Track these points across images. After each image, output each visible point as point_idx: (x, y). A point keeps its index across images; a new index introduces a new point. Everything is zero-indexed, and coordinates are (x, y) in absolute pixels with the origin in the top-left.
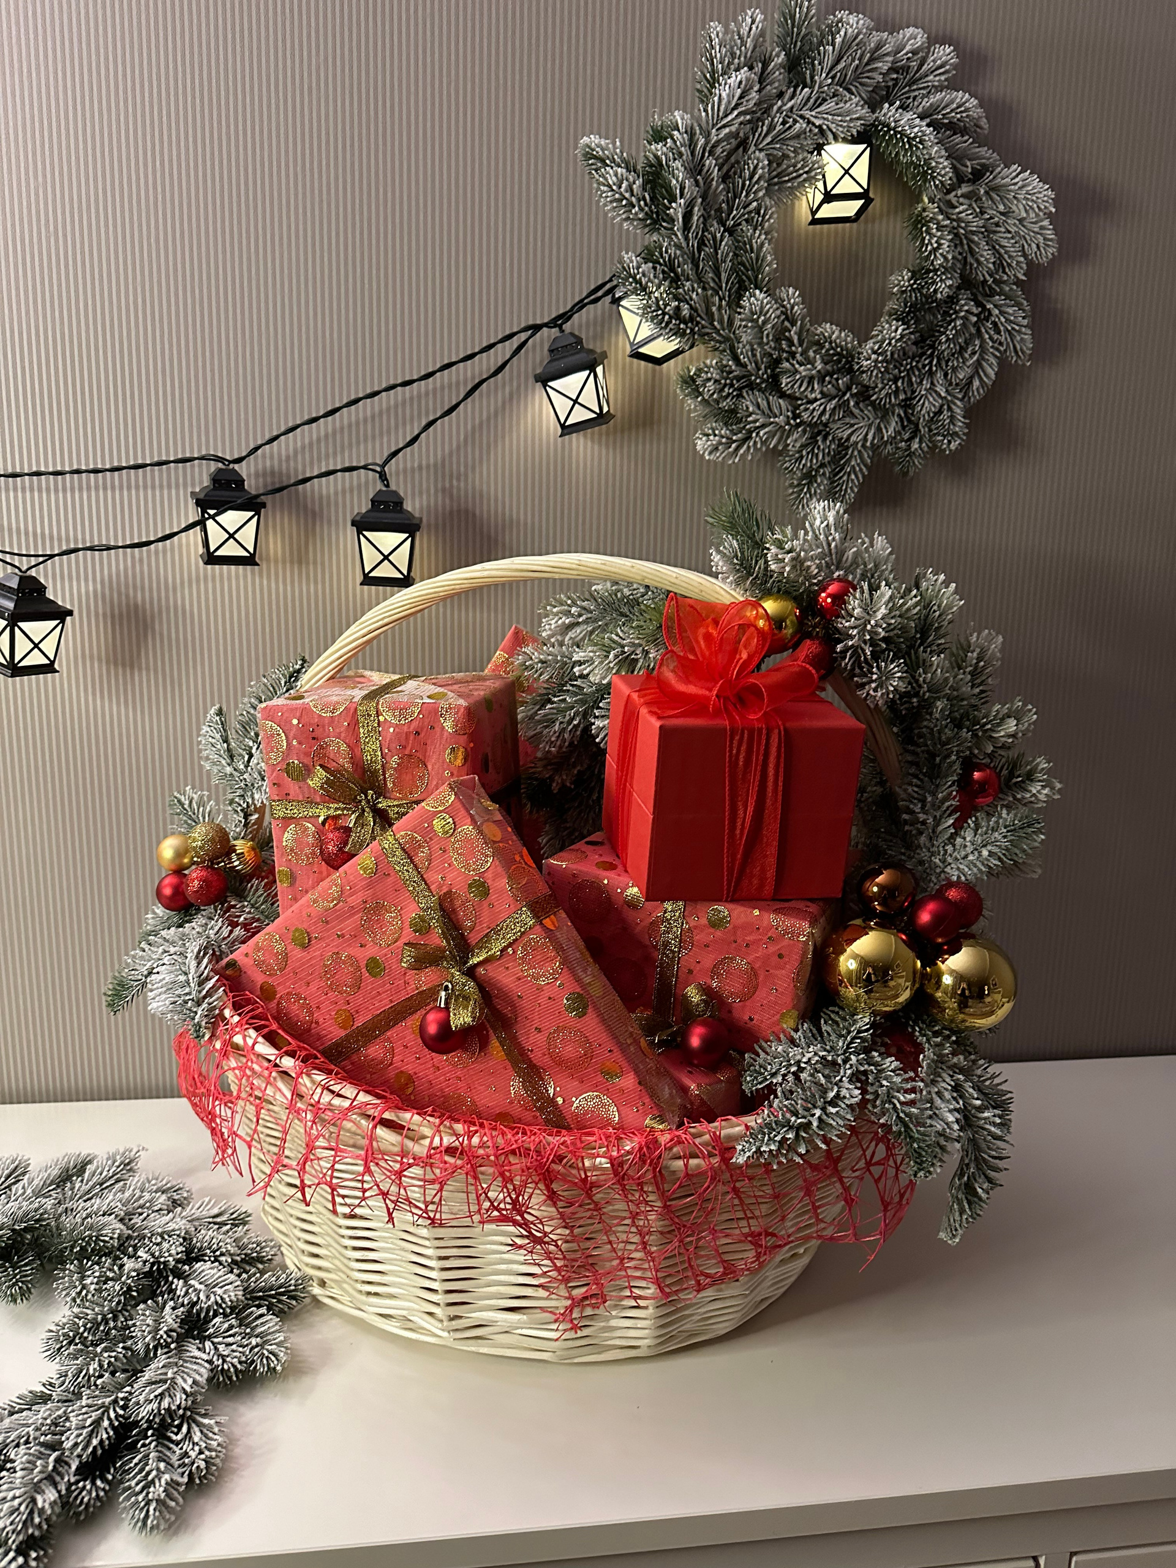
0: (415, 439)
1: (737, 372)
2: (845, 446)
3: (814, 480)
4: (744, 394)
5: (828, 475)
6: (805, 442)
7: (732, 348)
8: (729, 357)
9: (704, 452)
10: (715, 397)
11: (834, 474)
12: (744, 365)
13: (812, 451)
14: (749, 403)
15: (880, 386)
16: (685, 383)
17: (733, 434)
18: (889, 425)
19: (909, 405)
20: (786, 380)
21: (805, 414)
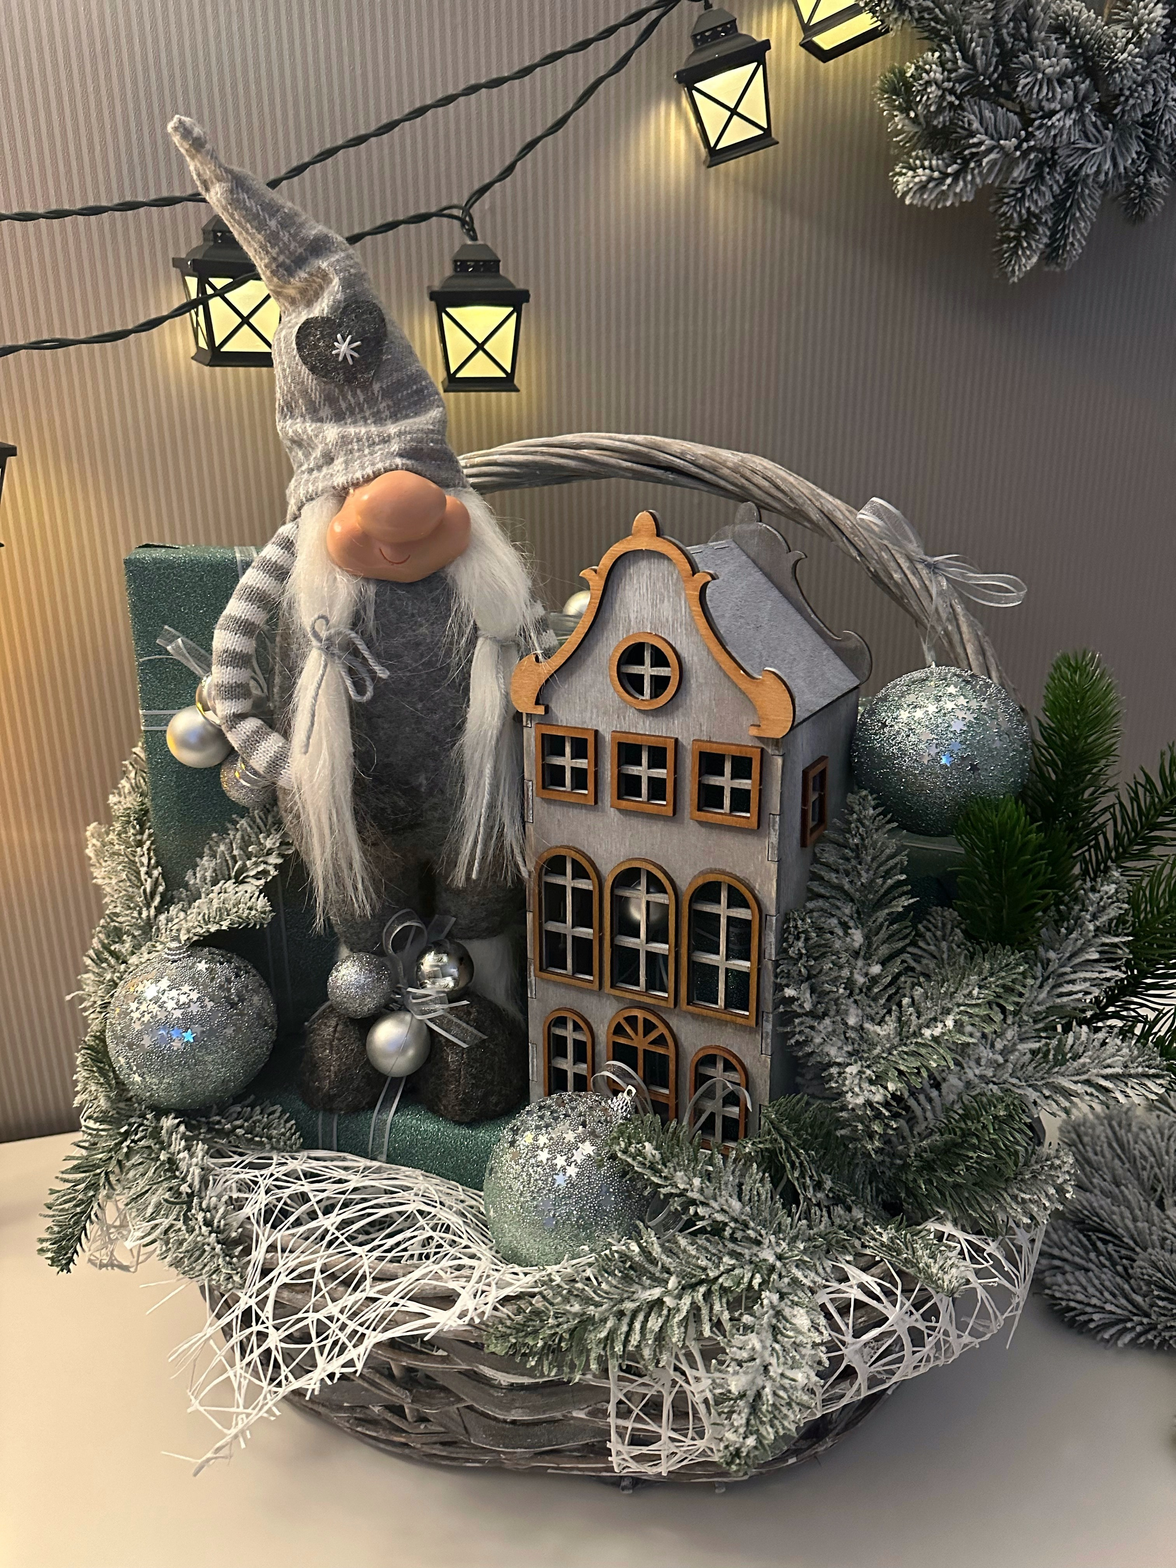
0: (510, 170)
1: (962, 71)
2: (1073, 179)
3: (1036, 231)
4: (966, 105)
5: (1050, 223)
6: (1029, 175)
7: (959, 34)
8: (956, 46)
9: (905, 194)
10: (933, 109)
11: (1056, 223)
12: (970, 59)
13: (1037, 188)
14: (972, 117)
15: (1127, 93)
16: (895, 91)
17: (948, 166)
18: (1128, 150)
19: (1149, 123)
20: (1023, 82)
21: (1039, 134)
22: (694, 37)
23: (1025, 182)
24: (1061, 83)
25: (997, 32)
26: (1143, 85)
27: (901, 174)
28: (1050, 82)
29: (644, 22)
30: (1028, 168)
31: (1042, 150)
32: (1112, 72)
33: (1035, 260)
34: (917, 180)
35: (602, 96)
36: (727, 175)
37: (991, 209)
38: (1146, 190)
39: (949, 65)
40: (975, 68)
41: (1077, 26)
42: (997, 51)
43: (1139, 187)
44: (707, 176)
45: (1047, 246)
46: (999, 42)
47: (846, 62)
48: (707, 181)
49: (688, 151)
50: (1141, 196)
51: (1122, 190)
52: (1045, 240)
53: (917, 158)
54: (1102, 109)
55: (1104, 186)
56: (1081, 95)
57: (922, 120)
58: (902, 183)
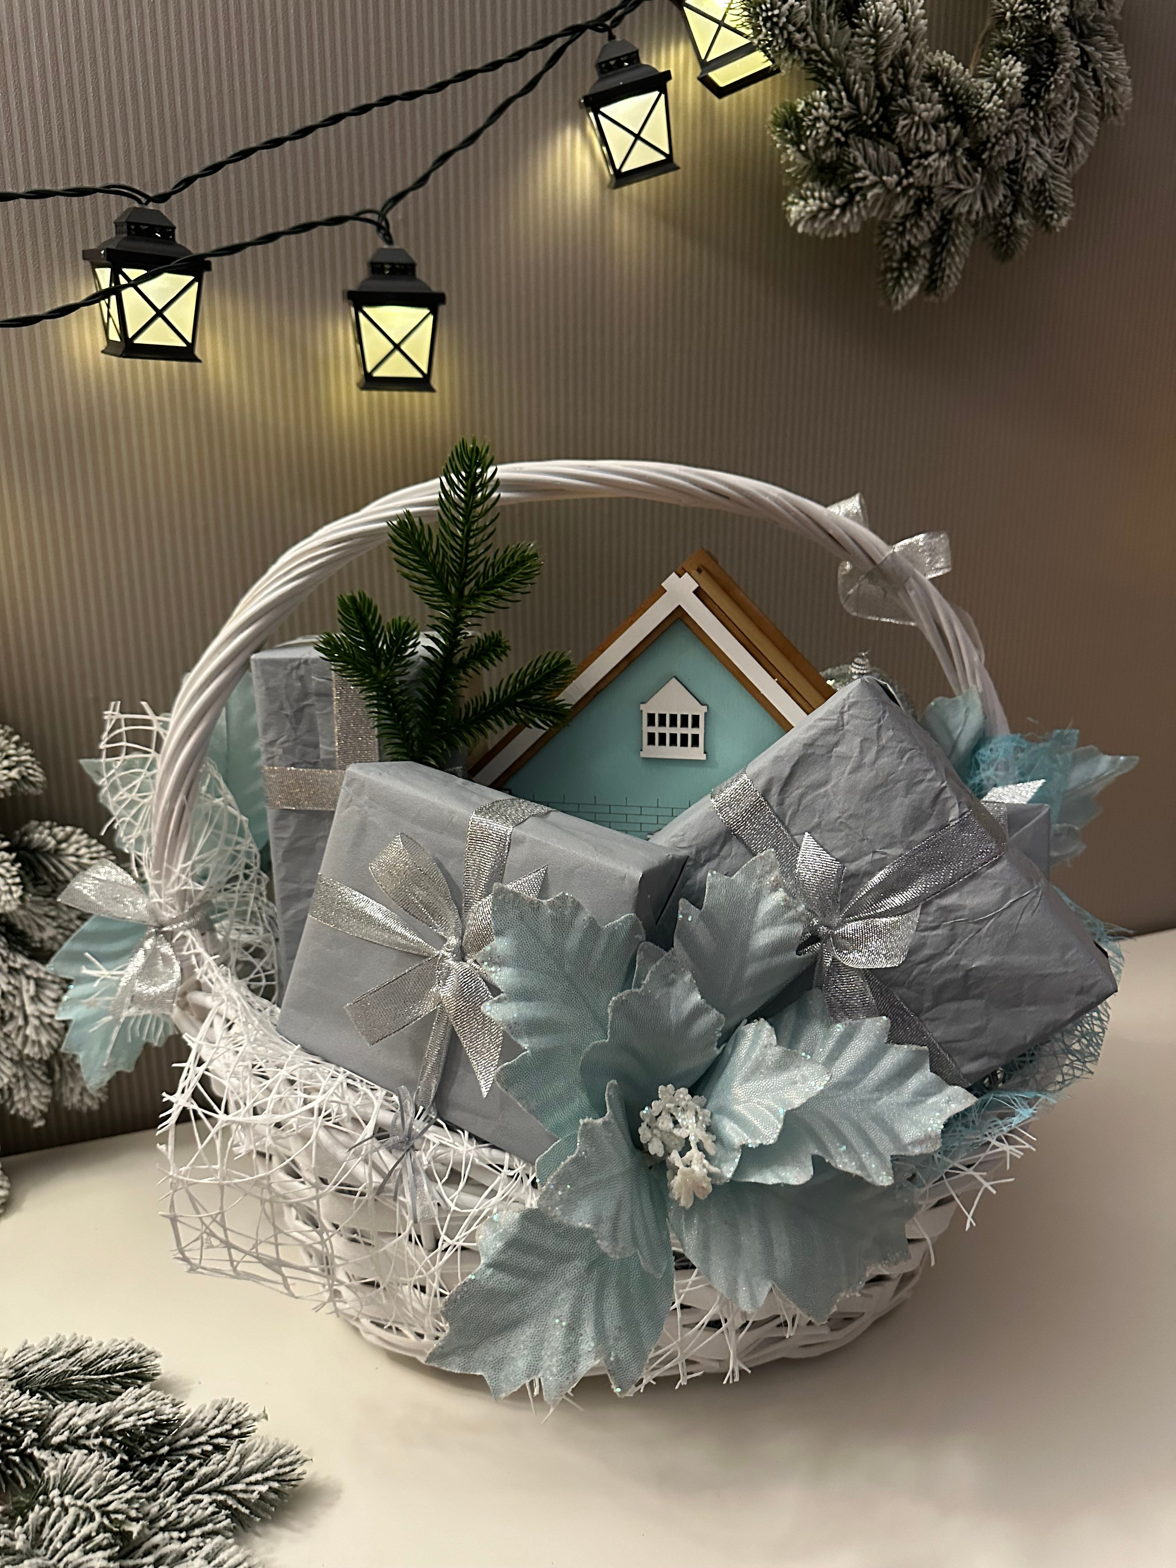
1: (846, 110)
2: (947, 218)
3: (916, 263)
4: (851, 142)
5: (928, 256)
6: (909, 211)
7: (843, 75)
8: (841, 87)
9: (797, 223)
10: (821, 143)
11: (935, 255)
12: (854, 100)
13: (916, 224)
14: (857, 153)
15: (993, 140)
16: (786, 125)
17: (835, 198)
18: (996, 193)
19: (1014, 169)
20: (902, 123)
21: (918, 173)
22: (599, 65)
23: (906, 217)
24: (936, 128)
25: (878, 77)
26: (1007, 133)
27: (793, 203)
28: (925, 125)
29: (551, 49)
30: (908, 201)
31: (921, 188)
32: (980, 120)
33: (916, 289)
34: (808, 209)
35: (511, 118)
36: (630, 199)
37: (876, 241)
38: (1012, 231)
39: (835, 104)
40: (858, 108)
41: (948, 75)
42: (878, 94)
43: (1007, 228)
44: (612, 197)
45: (927, 277)
46: (880, 86)
47: (739, 98)
48: (612, 203)
49: (593, 174)
50: (1009, 236)
51: (991, 230)
52: (925, 272)
53: (807, 189)
54: (973, 154)
55: (975, 225)
56: (953, 139)
57: (811, 154)
58: (795, 210)
